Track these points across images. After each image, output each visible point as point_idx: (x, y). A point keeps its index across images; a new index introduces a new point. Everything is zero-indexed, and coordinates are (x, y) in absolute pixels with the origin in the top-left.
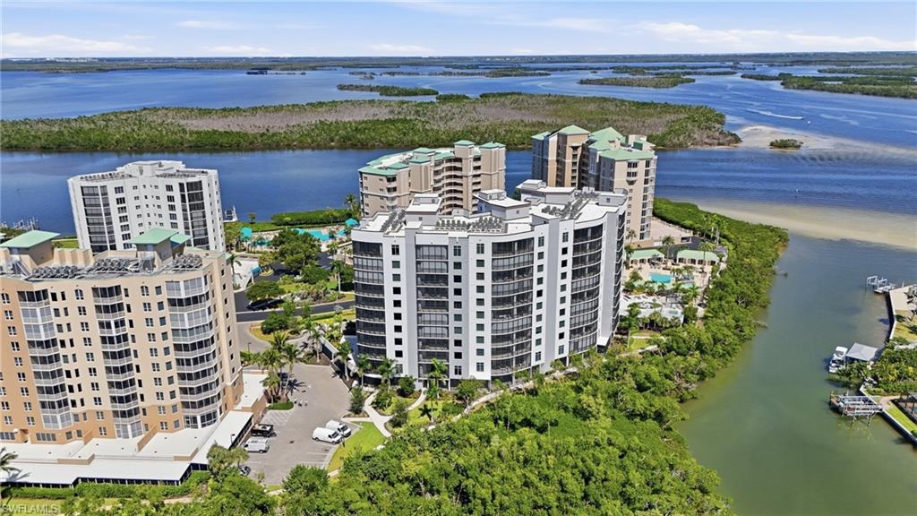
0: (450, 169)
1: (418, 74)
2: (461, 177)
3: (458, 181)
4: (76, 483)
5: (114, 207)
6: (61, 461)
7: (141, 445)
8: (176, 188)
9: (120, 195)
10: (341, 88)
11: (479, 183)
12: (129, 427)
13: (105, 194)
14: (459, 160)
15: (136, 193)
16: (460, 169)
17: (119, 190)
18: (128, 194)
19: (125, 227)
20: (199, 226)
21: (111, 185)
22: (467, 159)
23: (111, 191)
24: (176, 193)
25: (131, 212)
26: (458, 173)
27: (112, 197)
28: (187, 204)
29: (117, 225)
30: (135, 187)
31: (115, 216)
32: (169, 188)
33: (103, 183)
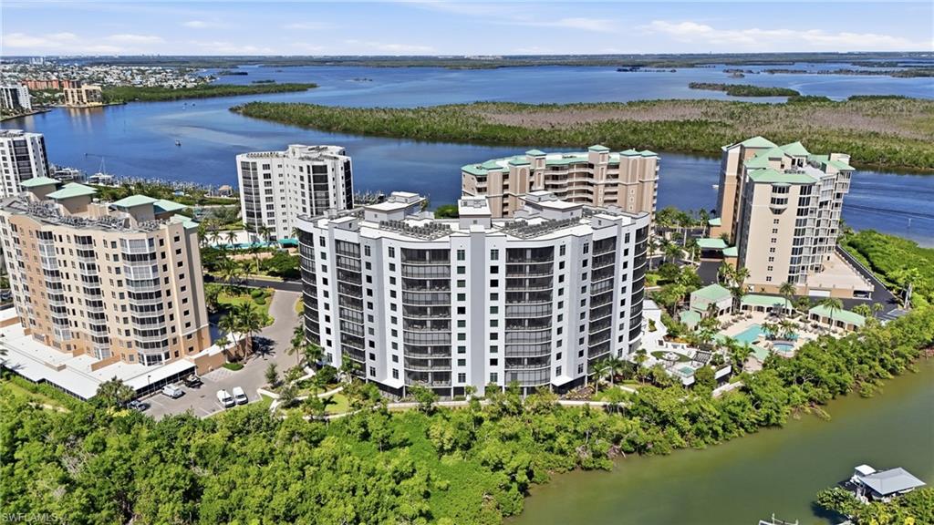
0: (579, 175)
1: (805, 72)
2: (592, 185)
3: (590, 188)
4: (40, 382)
5: (261, 181)
6: (47, 365)
7: (95, 367)
8: (305, 169)
9: (267, 172)
10: (693, 86)
11: (616, 193)
12: (100, 351)
13: (255, 169)
14: (591, 166)
15: (280, 171)
16: (591, 176)
17: (266, 167)
18: (274, 171)
19: (269, 199)
20: (322, 205)
21: (260, 162)
22: (598, 166)
23: (260, 167)
24: (305, 174)
25: (276, 187)
26: (590, 180)
27: (261, 172)
28: (312, 184)
29: (263, 196)
30: (280, 166)
31: (262, 188)
32: (301, 169)
33: (254, 160)
